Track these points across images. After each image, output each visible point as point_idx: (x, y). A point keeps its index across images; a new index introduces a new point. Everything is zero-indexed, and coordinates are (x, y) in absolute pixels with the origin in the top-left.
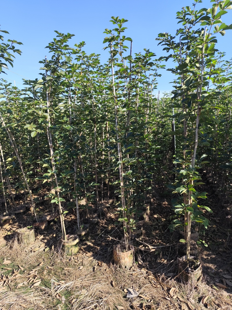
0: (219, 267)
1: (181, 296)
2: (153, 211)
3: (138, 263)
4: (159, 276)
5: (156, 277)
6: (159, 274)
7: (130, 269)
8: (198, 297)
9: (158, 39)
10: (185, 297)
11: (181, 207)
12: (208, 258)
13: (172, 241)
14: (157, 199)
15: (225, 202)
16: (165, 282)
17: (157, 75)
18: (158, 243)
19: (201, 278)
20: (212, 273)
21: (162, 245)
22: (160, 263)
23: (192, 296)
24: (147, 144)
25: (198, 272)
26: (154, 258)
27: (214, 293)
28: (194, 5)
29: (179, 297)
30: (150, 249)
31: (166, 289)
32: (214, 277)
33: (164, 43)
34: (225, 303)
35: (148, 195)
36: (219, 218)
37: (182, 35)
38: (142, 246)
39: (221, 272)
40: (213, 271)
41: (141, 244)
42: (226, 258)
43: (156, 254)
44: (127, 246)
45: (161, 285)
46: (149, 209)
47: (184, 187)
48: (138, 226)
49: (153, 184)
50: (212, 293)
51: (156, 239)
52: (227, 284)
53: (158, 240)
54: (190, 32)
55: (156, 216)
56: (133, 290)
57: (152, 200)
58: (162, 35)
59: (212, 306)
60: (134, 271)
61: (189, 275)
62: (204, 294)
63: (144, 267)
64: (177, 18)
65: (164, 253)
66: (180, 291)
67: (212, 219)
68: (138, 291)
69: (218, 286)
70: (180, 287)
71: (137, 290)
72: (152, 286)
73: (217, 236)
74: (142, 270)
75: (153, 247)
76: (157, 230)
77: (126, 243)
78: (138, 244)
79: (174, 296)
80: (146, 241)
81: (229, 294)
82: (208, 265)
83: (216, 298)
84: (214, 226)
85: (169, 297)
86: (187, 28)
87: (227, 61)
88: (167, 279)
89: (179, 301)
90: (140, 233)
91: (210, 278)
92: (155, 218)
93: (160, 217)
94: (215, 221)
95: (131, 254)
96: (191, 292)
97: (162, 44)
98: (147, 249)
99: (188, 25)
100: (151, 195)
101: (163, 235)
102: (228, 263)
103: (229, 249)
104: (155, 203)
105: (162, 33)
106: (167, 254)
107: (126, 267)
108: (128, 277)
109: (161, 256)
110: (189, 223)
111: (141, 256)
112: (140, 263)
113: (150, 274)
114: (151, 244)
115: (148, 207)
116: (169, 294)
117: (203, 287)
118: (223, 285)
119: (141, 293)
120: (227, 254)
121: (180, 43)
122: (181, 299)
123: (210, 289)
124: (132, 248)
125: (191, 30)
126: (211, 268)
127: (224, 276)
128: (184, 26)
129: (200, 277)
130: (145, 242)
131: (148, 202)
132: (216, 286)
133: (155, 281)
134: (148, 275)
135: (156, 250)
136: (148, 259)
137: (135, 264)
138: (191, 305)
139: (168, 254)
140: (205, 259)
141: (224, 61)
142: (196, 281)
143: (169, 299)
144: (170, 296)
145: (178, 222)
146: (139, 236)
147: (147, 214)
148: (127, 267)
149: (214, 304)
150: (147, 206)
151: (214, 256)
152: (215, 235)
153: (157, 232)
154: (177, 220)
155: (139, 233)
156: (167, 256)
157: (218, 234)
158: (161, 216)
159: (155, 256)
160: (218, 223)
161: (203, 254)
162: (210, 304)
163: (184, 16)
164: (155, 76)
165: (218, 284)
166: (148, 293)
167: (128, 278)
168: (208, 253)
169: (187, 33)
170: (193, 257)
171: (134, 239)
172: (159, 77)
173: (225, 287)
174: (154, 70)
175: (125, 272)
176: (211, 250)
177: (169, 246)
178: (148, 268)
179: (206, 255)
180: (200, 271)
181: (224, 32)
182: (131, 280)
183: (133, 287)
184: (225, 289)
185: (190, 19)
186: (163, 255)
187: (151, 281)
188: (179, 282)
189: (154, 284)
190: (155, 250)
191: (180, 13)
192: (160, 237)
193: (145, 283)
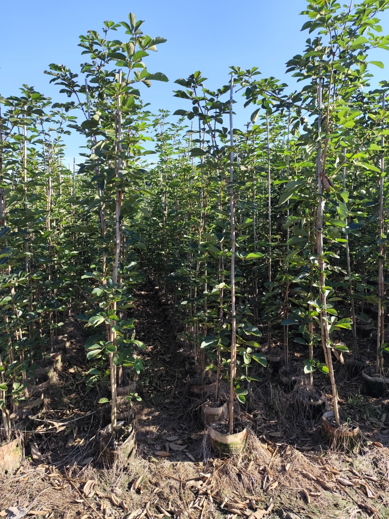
0: (163, 427)
1: (102, 490)
2: (68, 362)
3: (32, 458)
4: (67, 469)
5: (62, 472)
6: (68, 466)
7: (15, 474)
8: (128, 483)
9: (49, 73)
10: (108, 489)
11: (99, 346)
12: (149, 419)
13: (96, 406)
14: (78, 342)
15: (179, 329)
16: (77, 476)
17: (62, 131)
18: (72, 414)
19: (134, 451)
20: (152, 440)
21: (79, 415)
22: (73, 447)
23: (119, 484)
24: (53, 247)
25: (130, 443)
26: (63, 441)
27: (152, 468)
28: (106, 31)
29: (98, 493)
30: (56, 428)
31: (77, 486)
32: (153, 445)
33: (59, 81)
34: (166, 477)
35: (60, 337)
36: (170, 355)
37: (90, 75)
38: (42, 426)
39: (165, 433)
40: (154, 436)
41: (40, 423)
42: (174, 411)
43: (66, 434)
44: (9, 434)
45: (70, 484)
46: (60, 360)
47: (102, 315)
48: (36, 393)
49: (72, 316)
50: (149, 468)
51: (69, 408)
52: (170, 449)
53: (73, 410)
54: (101, 72)
55: (72, 371)
56: (18, 508)
57: (68, 344)
58: (54, 67)
59: (147, 489)
60: (23, 474)
61: (115, 452)
62: (137, 474)
63: (42, 462)
64: (80, 45)
65: (82, 429)
66: (101, 482)
67: (160, 358)
68: (27, 507)
69: (158, 456)
70: (102, 476)
71: (25, 506)
72: (54, 489)
73: (165, 382)
74: (37, 469)
75: (62, 424)
76: (72, 394)
77: (7, 429)
78: (34, 425)
79: (90, 493)
80: (50, 416)
81: (172, 462)
82: (148, 428)
83: (154, 475)
84: (161, 368)
85: (81, 498)
86: (96, 65)
87: (173, 124)
88: (81, 469)
89: (97, 498)
90: (39, 404)
91: (148, 447)
92: (71, 373)
93: (80, 369)
94: (164, 360)
95: (17, 446)
96: (118, 479)
97: (56, 81)
98: (51, 430)
99: (98, 61)
100: (66, 335)
101: (82, 400)
102: (175, 418)
103: (178, 398)
104: (73, 349)
105: (56, 64)
106: (86, 429)
107: (6, 472)
108: (10, 488)
109: (75, 435)
110: (113, 370)
111: (38, 445)
112: (35, 457)
113: (53, 470)
114: (59, 419)
115: (59, 358)
116: (82, 492)
117: (137, 464)
118: (165, 453)
119: (32, 509)
120: (176, 405)
121: (87, 87)
122: (101, 494)
123: (147, 463)
124: (19, 435)
125: (102, 69)
126: (151, 433)
127: (169, 439)
128: (93, 60)
129: (132, 450)
130: (48, 418)
131: (60, 349)
132: (156, 456)
133: (60, 480)
134: (50, 473)
135: (67, 428)
136: (53, 446)
137: (25, 463)
138: (116, 498)
139: (88, 428)
140: (145, 421)
141: (168, 123)
142: (126, 459)
143: (82, 501)
144: (83, 496)
145: (95, 373)
146: (35, 411)
147: (56, 370)
148: (10, 471)
149: (150, 484)
150: (57, 355)
151: (157, 413)
152: (163, 381)
153: (73, 396)
154: (93, 369)
155: (36, 405)
156: (86, 432)
157: (167, 378)
158: (82, 368)
159: (65, 437)
160: (168, 362)
161: (142, 415)
162: (145, 487)
163: (91, 45)
164: (59, 132)
165: (158, 453)
166: (47, 504)
167: (9, 491)
168: (150, 410)
169: (96, 72)
170: (122, 422)
171: (27, 417)
172: (66, 135)
173: (168, 454)
174: (57, 123)
175: (5, 481)
176: (154, 404)
177: (91, 415)
178: (50, 461)
179: (146, 415)
180: (133, 442)
181: (149, 81)
182: (15, 491)
183: (18, 502)
184: (168, 456)
185: (100, 52)
186: (79, 433)
187: (53, 482)
188: (100, 468)
189: (59, 486)
190: (65, 427)
191: (86, 39)
192: (77, 404)
193: (42, 488)
